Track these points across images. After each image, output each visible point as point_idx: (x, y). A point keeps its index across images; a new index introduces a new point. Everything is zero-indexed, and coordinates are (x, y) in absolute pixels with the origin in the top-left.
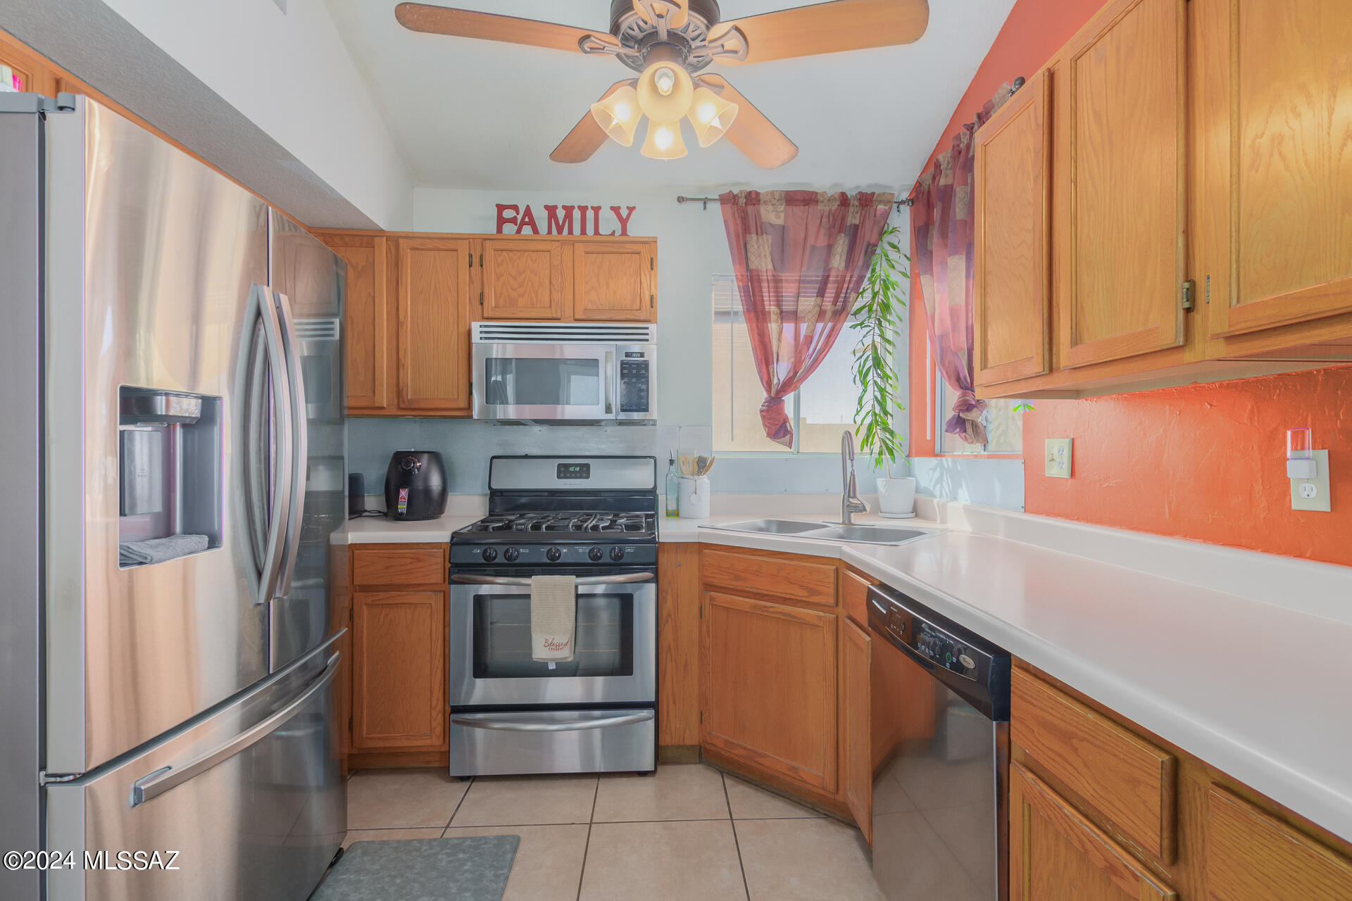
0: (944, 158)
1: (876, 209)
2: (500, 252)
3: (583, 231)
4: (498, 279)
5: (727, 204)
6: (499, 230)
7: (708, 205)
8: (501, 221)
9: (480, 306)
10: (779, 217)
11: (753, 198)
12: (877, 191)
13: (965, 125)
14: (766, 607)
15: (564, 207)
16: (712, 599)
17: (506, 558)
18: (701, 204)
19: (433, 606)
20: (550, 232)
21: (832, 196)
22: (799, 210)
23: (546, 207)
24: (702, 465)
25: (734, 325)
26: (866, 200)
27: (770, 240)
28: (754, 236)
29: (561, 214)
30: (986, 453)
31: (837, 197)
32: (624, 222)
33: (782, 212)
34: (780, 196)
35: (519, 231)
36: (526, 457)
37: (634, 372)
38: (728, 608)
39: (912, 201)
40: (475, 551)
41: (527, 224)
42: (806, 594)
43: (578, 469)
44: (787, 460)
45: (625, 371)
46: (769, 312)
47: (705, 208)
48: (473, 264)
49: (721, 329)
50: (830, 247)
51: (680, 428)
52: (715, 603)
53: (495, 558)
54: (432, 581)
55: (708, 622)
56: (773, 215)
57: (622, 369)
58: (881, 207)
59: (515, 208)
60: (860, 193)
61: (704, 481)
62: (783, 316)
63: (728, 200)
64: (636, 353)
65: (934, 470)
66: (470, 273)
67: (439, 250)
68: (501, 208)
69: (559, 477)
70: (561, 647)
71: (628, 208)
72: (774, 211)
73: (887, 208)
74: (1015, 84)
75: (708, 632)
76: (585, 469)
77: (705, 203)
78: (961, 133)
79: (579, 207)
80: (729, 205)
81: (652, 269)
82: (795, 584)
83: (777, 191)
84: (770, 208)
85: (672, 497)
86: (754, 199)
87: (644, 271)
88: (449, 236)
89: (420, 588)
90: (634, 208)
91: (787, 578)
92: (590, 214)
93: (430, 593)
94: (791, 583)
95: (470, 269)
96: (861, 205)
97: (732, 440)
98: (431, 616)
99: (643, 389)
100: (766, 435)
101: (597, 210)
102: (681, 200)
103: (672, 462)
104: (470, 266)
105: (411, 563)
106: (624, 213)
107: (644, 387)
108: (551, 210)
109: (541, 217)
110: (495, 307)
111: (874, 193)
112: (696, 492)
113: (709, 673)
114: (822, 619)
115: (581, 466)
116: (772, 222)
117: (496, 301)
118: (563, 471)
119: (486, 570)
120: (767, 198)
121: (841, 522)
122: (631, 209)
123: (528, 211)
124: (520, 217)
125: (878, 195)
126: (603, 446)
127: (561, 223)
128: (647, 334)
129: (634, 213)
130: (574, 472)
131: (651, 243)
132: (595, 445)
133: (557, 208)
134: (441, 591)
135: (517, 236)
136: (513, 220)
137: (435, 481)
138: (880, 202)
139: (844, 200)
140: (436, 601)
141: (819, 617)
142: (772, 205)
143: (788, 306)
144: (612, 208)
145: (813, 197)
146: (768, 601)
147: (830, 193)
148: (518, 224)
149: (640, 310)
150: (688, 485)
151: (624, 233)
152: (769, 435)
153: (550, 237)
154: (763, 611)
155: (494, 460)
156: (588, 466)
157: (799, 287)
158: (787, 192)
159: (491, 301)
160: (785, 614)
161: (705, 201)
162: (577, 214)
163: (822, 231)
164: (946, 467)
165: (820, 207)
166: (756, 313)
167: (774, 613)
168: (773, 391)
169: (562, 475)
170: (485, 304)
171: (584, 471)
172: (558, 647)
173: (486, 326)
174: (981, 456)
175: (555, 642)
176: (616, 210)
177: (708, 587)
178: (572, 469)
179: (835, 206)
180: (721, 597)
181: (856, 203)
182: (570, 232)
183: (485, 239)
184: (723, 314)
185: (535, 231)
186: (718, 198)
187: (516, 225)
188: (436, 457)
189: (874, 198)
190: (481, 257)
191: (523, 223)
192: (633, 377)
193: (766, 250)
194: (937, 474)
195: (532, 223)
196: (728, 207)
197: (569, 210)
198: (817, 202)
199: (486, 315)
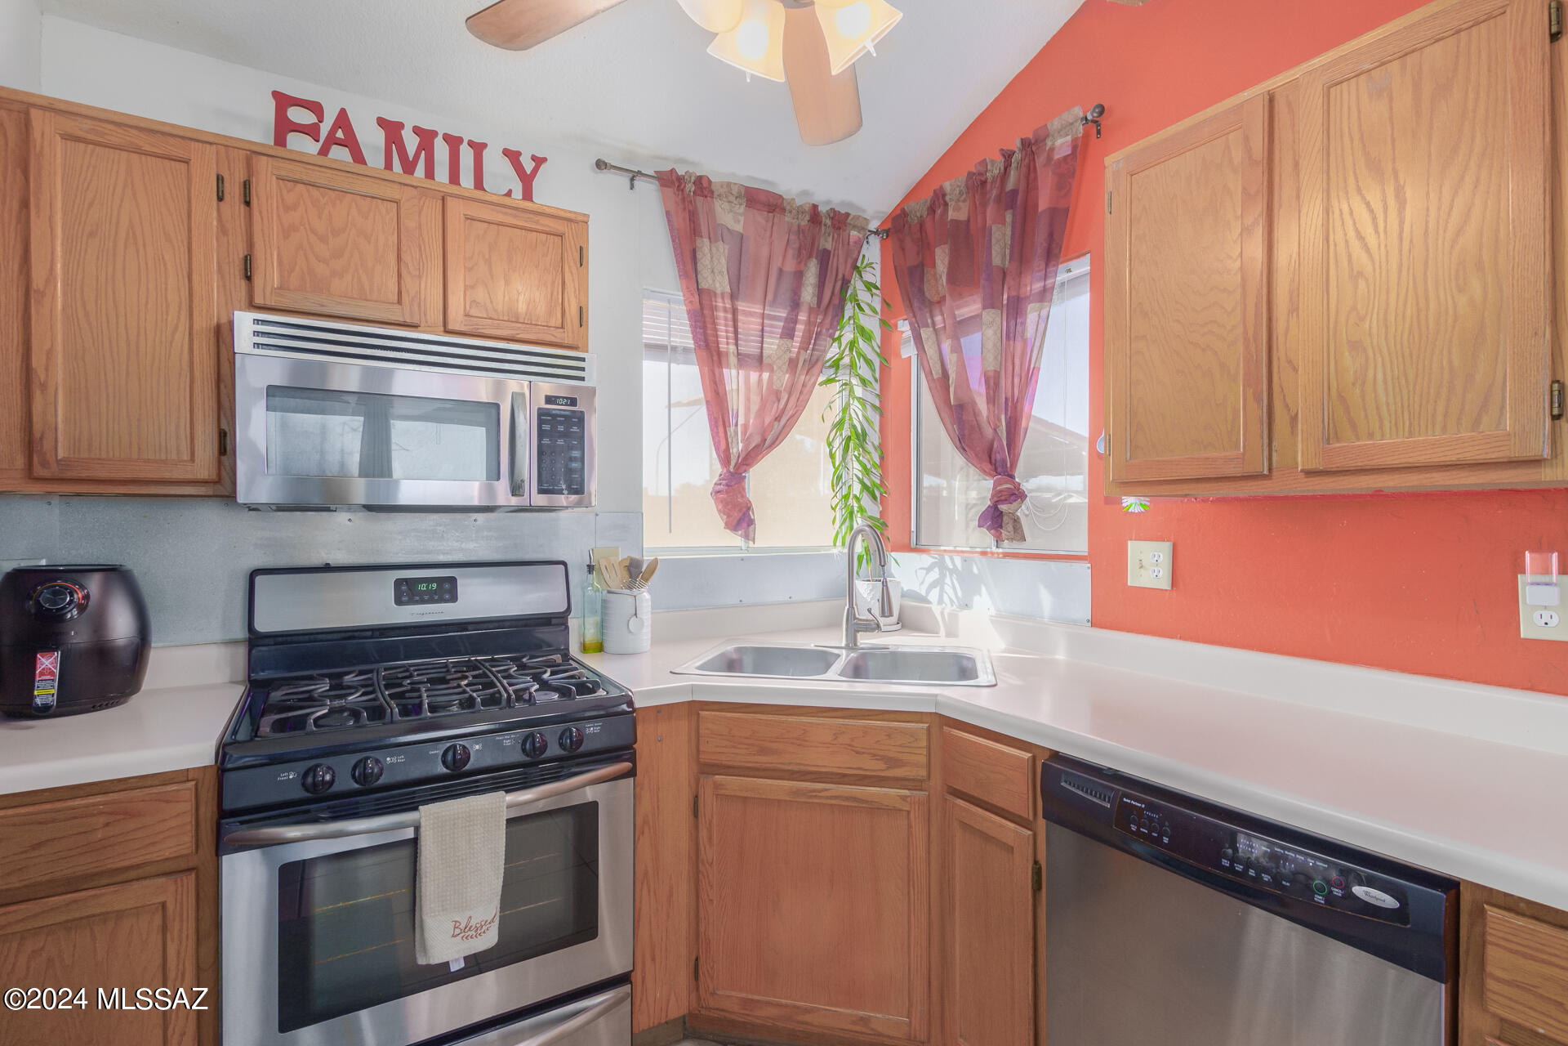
0: (952, 186)
1: (849, 235)
2: (290, 184)
3: (454, 178)
4: (286, 233)
5: (669, 187)
6: (280, 141)
7: (637, 183)
8: (283, 127)
9: (244, 283)
10: (739, 221)
11: (703, 186)
12: (853, 213)
13: (1002, 150)
14: (814, 791)
15: (417, 130)
16: (717, 786)
17: (353, 776)
18: (624, 180)
19: (170, 907)
20: (389, 165)
21: (801, 206)
22: (760, 217)
23: (381, 122)
24: (635, 572)
25: (672, 365)
26: (840, 221)
27: (726, 251)
28: (706, 241)
29: (411, 143)
30: (1000, 550)
31: (807, 209)
32: (527, 180)
33: (741, 214)
34: (740, 192)
35: (324, 151)
36: (327, 568)
37: (561, 428)
38: (746, 798)
39: (888, 232)
40: (283, 777)
41: (340, 143)
42: (881, 765)
43: (435, 586)
44: (742, 560)
45: (546, 427)
46: (727, 353)
47: (632, 187)
48: (227, 196)
49: (653, 370)
50: (799, 275)
51: (597, 515)
52: (723, 792)
53: (332, 782)
54: (167, 854)
55: (711, 822)
56: (730, 216)
57: (540, 423)
58: (854, 233)
59: (316, 108)
60: (833, 210)
61: (645, 596)
62: (743, 360)
63: (669, 181)
64: (564, 398)
65: (929, 570)
66: (218, 210)
67: (139, 151)
68: (283, 101)
69: (399, 602)
70: (484, 928)
71: (534, 158)
72: (731, 211)
73: (861, 236)
74: (1094, 111)
75: (710, 838)
76: (447, 586)
77: (632, 180)
78: (988, 160)
79: (447, 138)
80: (671, 190)
81: (581, 265)
82: (863, 753)
83: (736, 184)
84: (726, 206)
85: (591, 623)
86: (705, 188)
87: (570, 267)
88: (166, 129)
89: (133, 874)
90: (544, 160)
91: (849, 745)
92: (466, 156)
93: (162, 880)
94: (857, 753)
95: (218, 206)
96: (833, 226)
97: (670, 532)
98: (164, 929)
99: (575, 458)
100: (724, 525)
101: (478, 148)
102: (601, 165)
103: (591, 568)
104: (220, 199)
105: (107, 825)
106: (528, 166)
107: (576, 454)
108: (391, 129)
109: (371, 139)
110: (280, 288)
111: (848, 215)
112: (636, 614)
113: (711, 901)
114: (909, 799)
115: (440, 581)
116: (729, 227)
117: (281, 276)
118: (407, 592)
119: (308, 811)
120: (722, 191)
121: (843, 645)
122: (539, 161)
123: (343, 119)
124: (325, 129)
125: (854, 216)
126: (471, 545)
127: (411, 156)
128: (583, 369)
129: (543, 167)
130: (428, 592)
131: (579, 222)
132: (456, 544)
133: (403, 128)
134: (190, 870)
135: (321, 160)
136: (312, 131)
137: (121, 625)
138: (855, 227)
139: (814, 215)
140: (179, 895)
141: (904, 798)
142: (729, 202)
143: (751, 348)
144: (507, 153)
145: (780, 201)
146: (813, 781)
147: (798, 202)
148: (322, 140)
149: (562, 327)
150: (622, 603)
151: (528, 195)
152: (728, 526)
153: (387, 175)
154: (811, 797)
155: (259, 579)
156: (453, 581)
157: (763, 325)
158: (747, 187)
159: (268, 276)
160: (847, 798)
161: (634, 176)
162: (441, 151)
163: (790, 252)
164: (951, 567)
165: (788, 218)
166: (710, 354)
167: (828, 798)
168: (733, 463)
169: (405, 599)
170: (258, 280)
171: (447, 590)
172: (479, 930)
173: (264, 322)
174: (992, 553)
175: (473, 923)
176: (513, 156)
177: (706, 769)
178: (423, 587)
179: (804, 221)
180: (732, 783)
181: (829, 222)
182: (430, 173)
183: (252, 154)
184: (658, 350)
185: (358, 157)
186: (654, 174)
187: (318, 141)
188: (117, 575)
189: (848, 221)
190: (247, 186)
191: (332, 140)
192: (560, 437)
193: (722, 264)
194: (935, 575)
195: (351, 143)
196: (670, 191)
197: (426, 137)
198: (784, 210)
199: (258, 300)
